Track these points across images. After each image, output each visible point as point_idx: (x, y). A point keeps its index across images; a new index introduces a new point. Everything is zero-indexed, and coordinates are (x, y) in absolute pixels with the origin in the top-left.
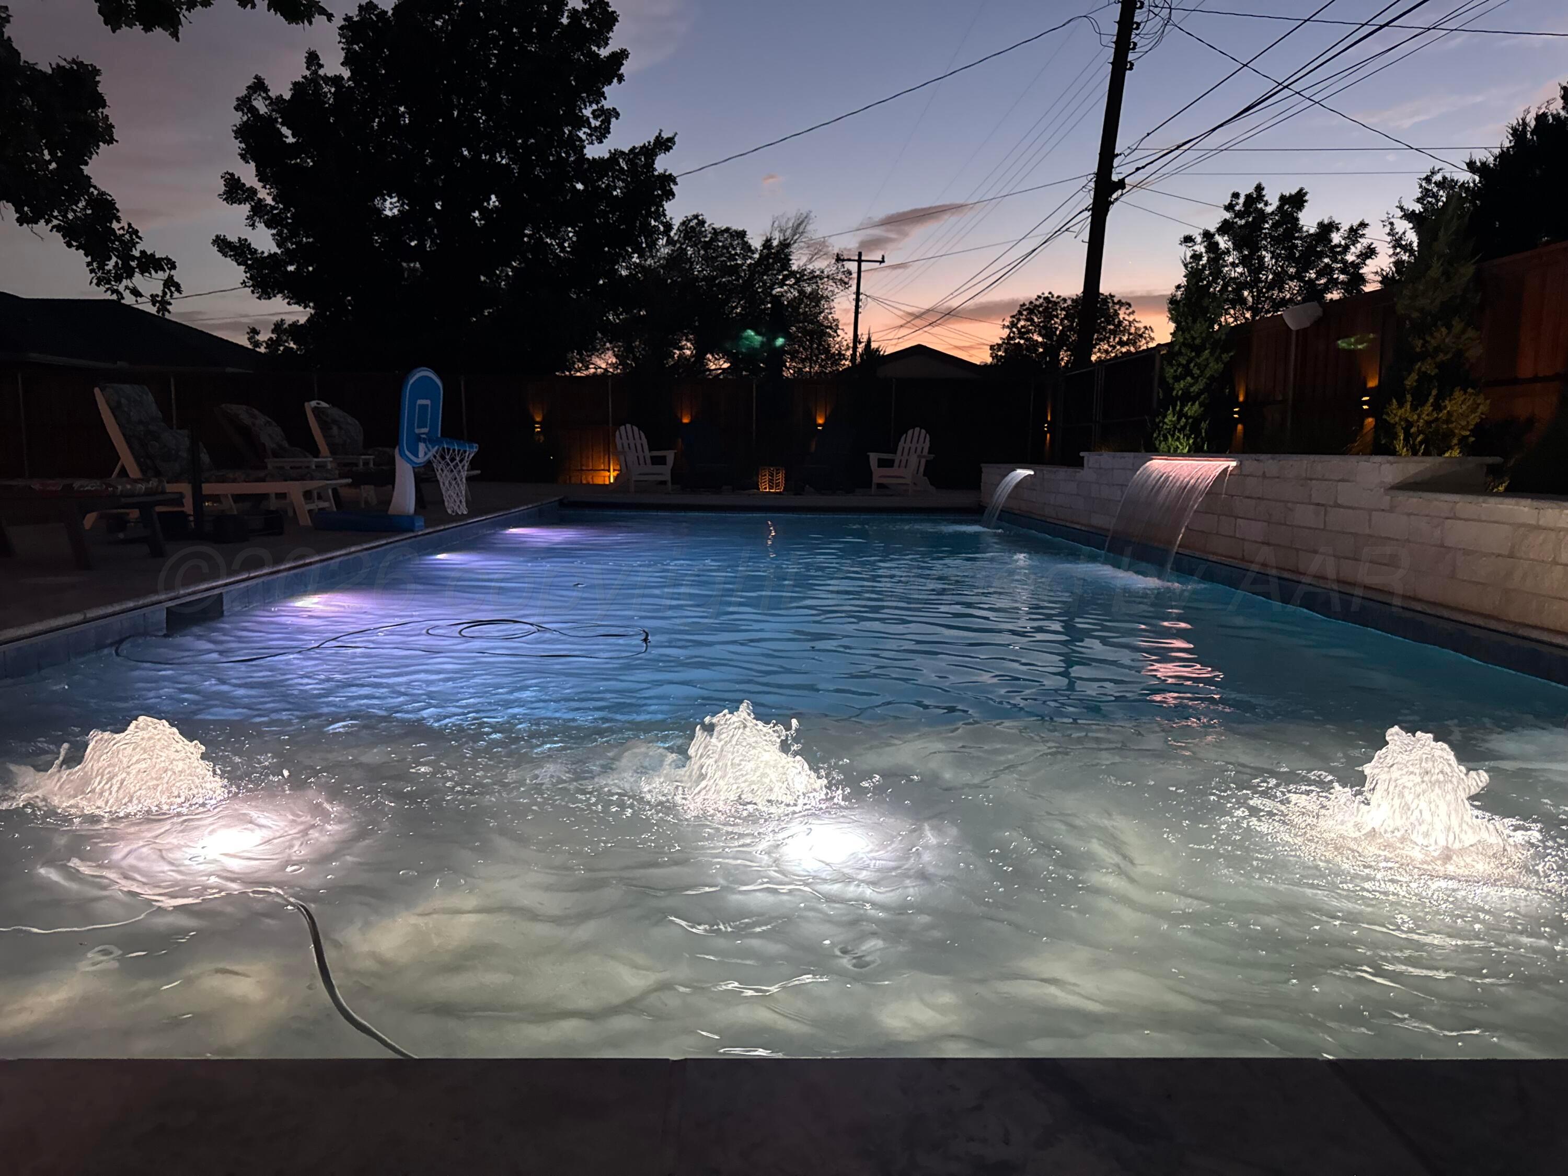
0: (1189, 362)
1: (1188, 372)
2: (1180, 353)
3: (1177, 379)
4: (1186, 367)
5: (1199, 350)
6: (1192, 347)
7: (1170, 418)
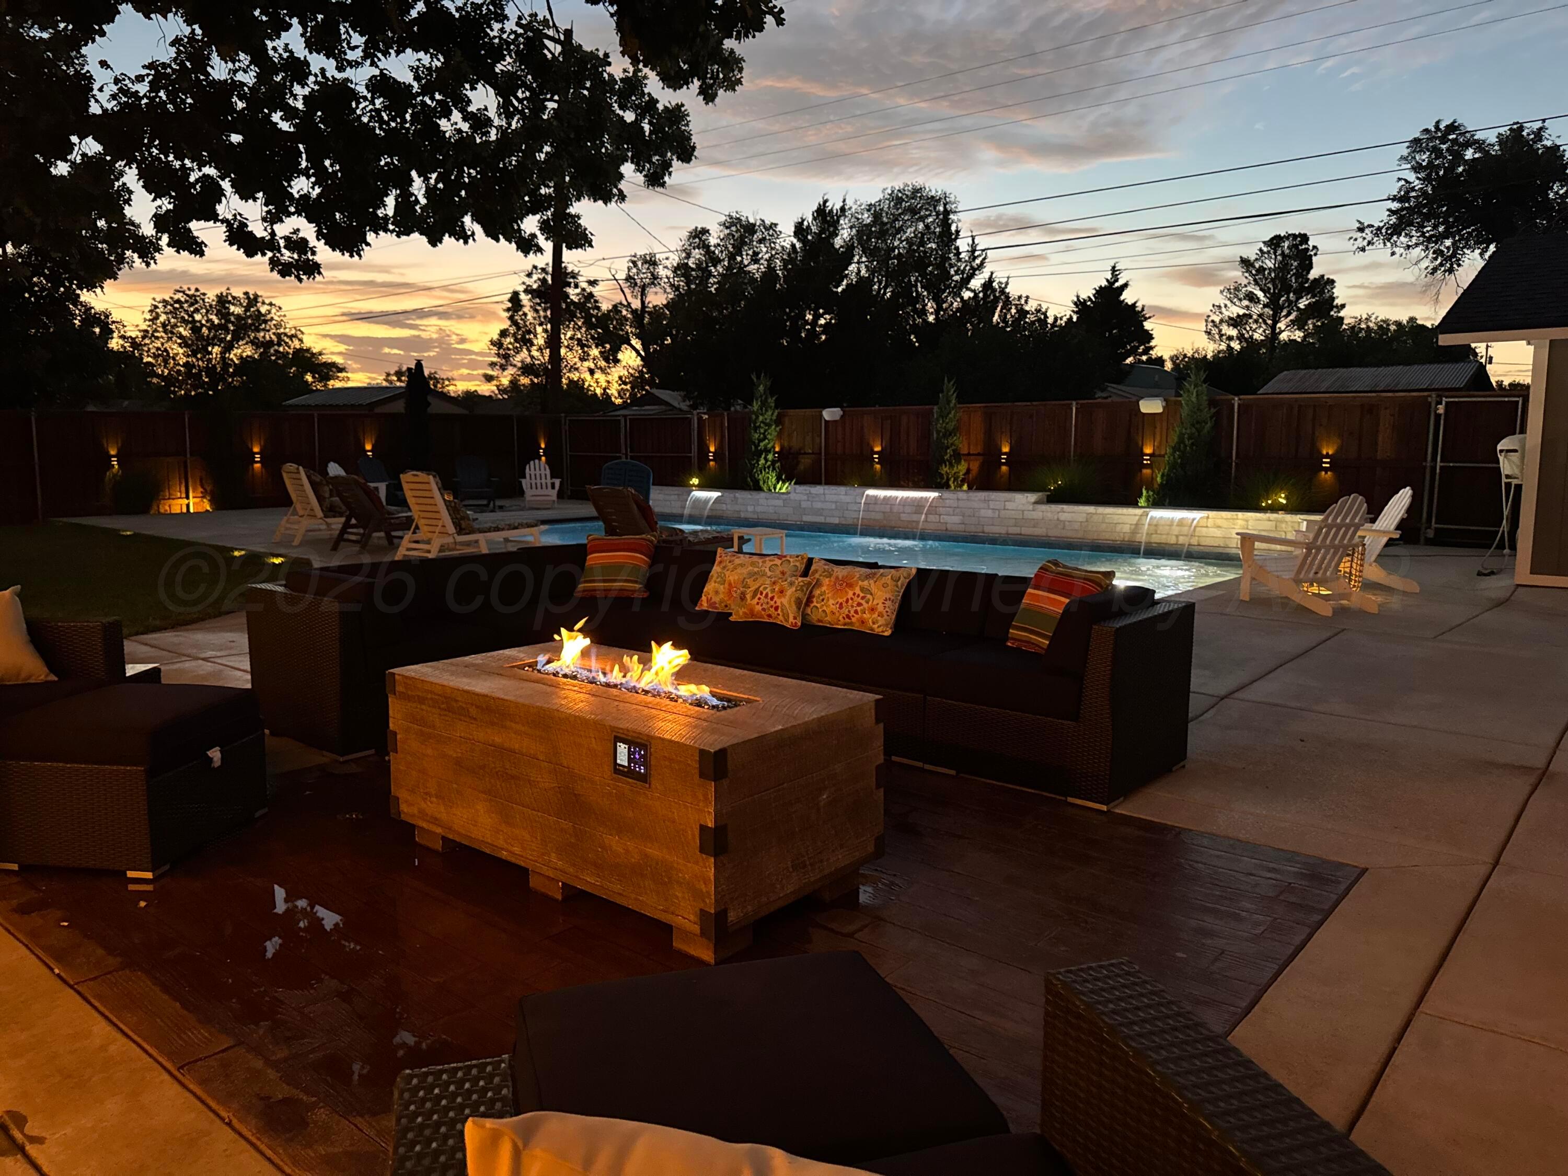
0: (766, 431)
1: (765, 438)
2: (759, 427)
3: (760, 441)
4: (764, 434)
5: (769, 425)
6: (766, 424)
7: (762, 461)
